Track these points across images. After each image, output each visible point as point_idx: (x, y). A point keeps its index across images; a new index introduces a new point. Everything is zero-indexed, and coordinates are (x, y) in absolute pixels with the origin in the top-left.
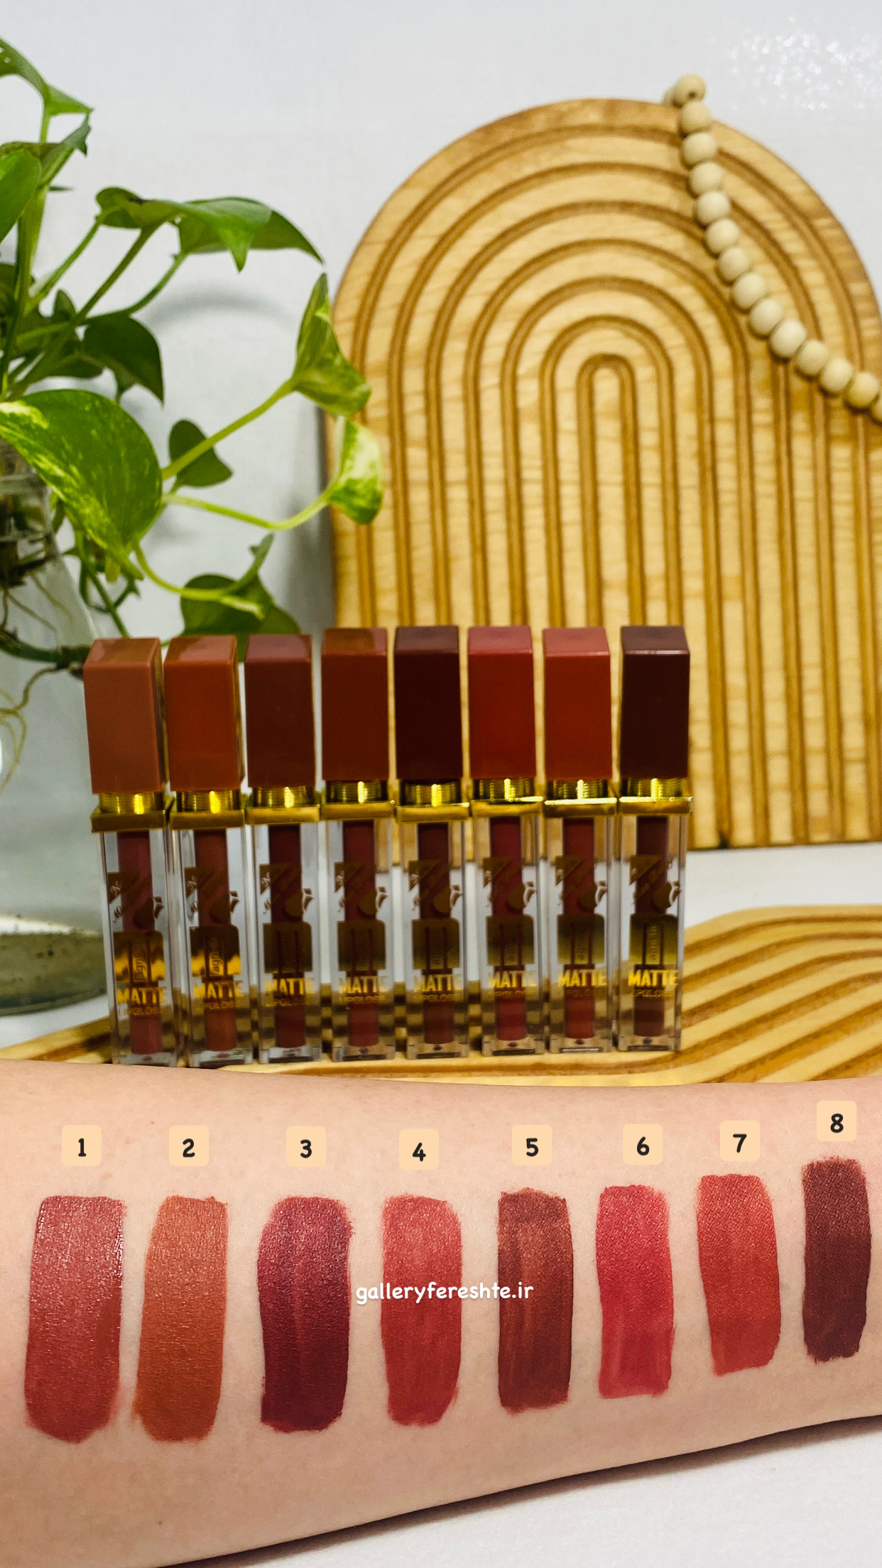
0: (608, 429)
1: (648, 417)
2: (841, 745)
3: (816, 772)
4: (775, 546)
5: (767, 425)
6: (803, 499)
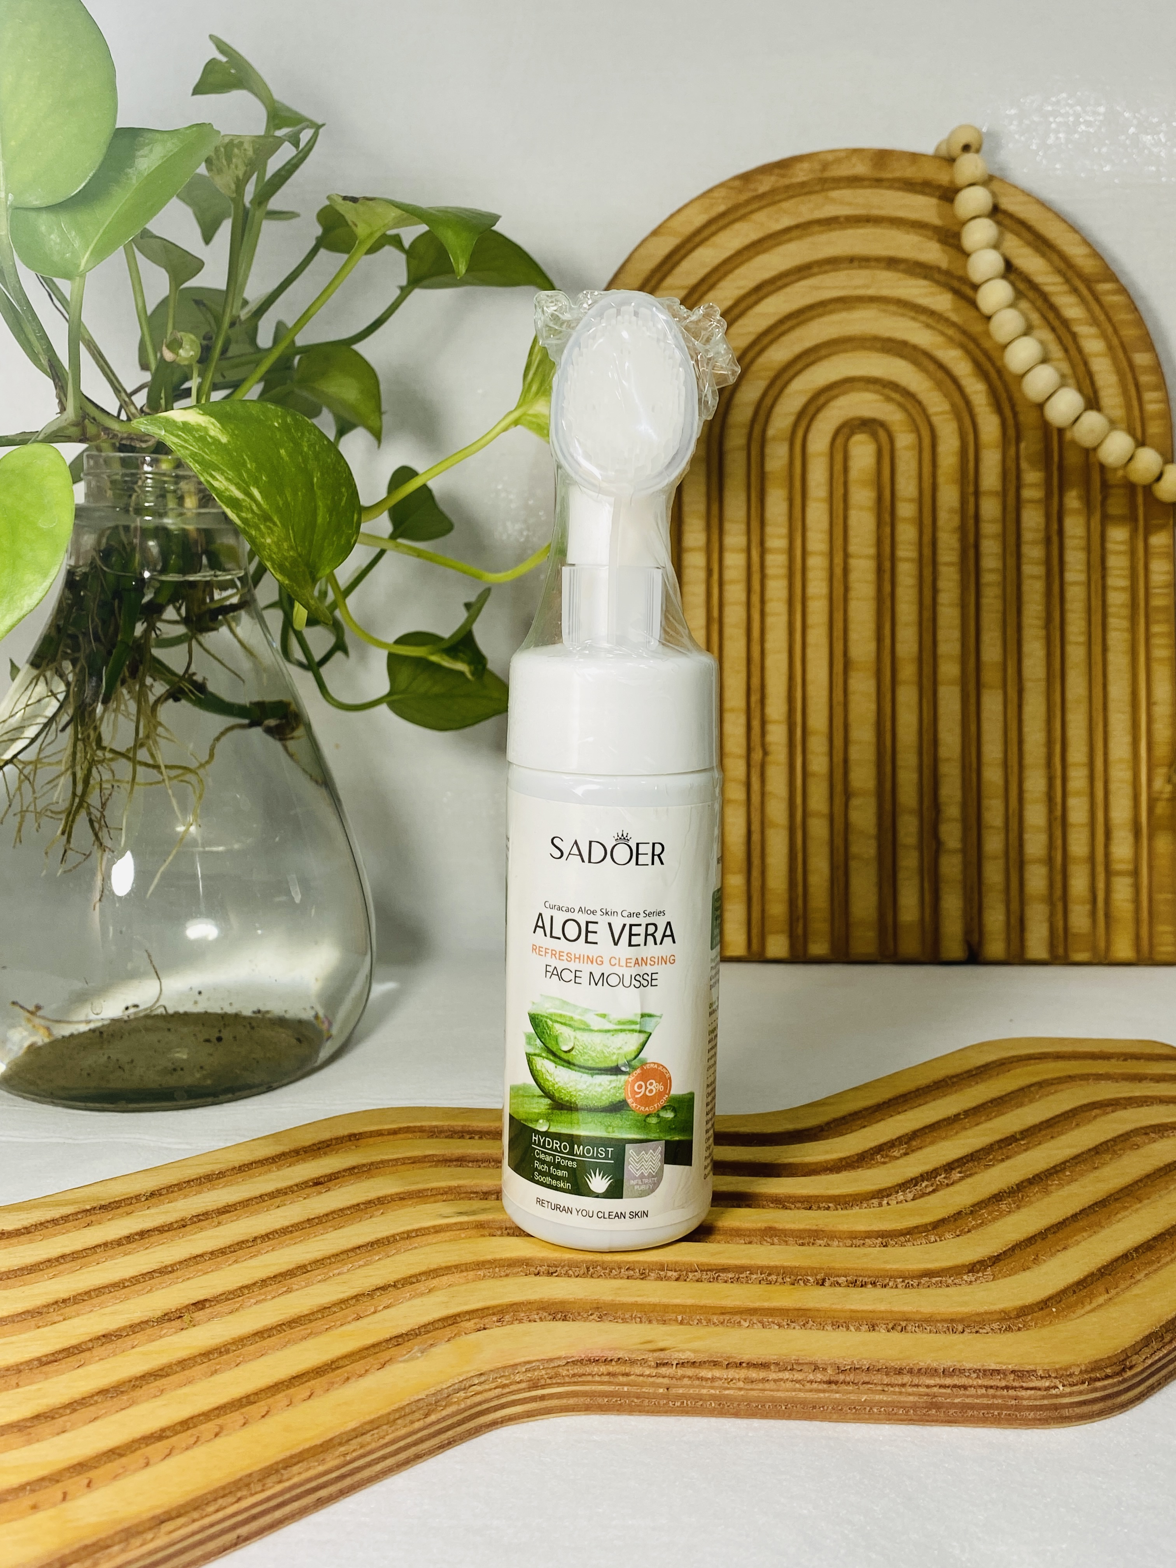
0: (862, 498)
1: (907, 487)
2: (1107, 855)
3: (1079, 884)
4: (1043, 633)
5: (1038, 501)
6: (1075, 583)
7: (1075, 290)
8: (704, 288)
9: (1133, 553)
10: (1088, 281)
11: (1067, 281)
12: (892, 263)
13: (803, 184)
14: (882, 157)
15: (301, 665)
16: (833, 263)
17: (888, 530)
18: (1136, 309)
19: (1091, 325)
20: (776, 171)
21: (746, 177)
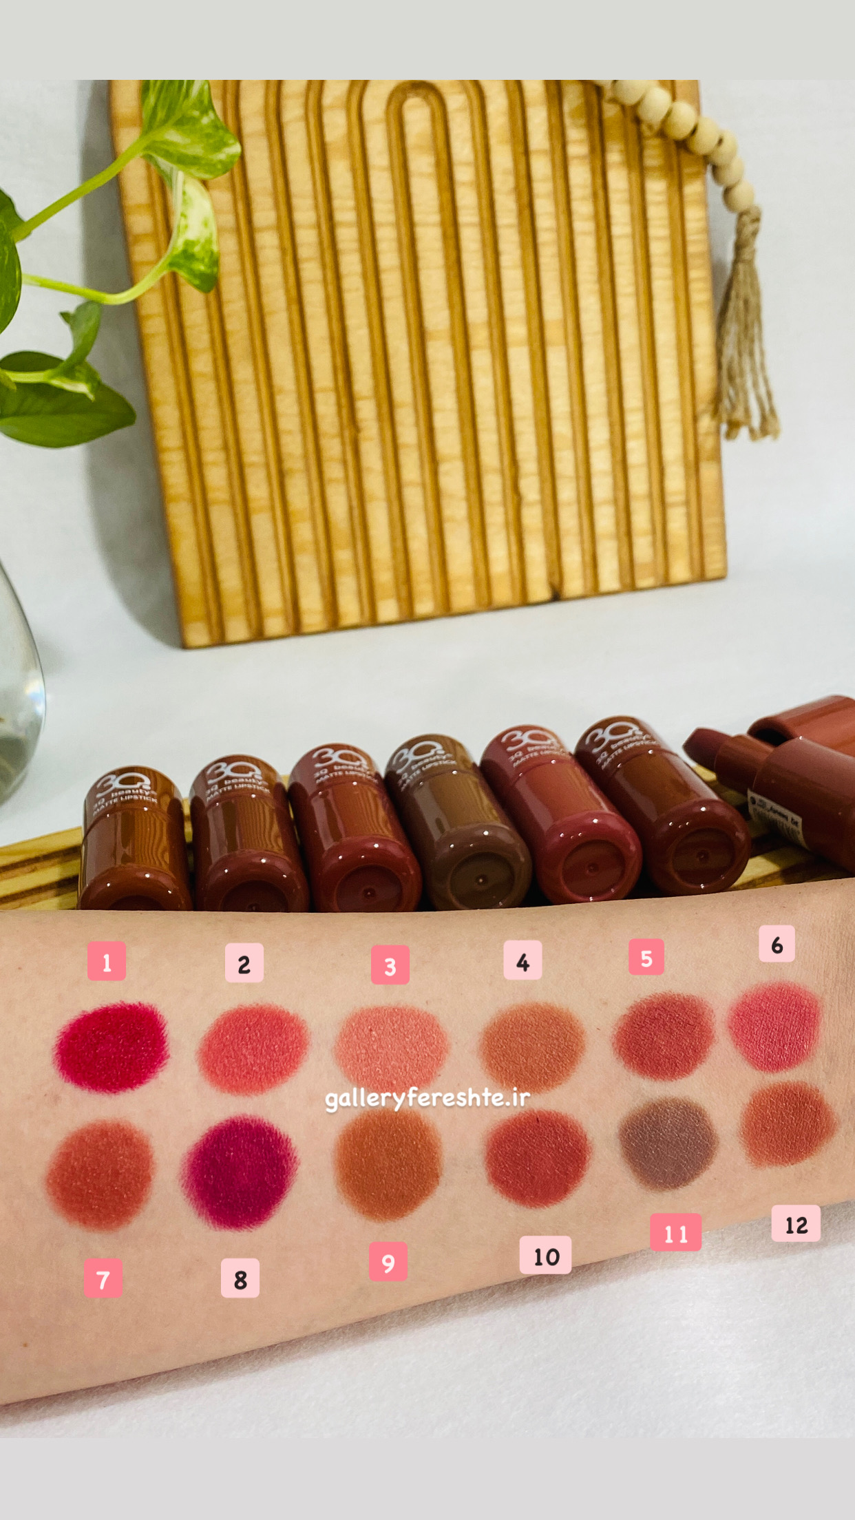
0: (422, 164)
1: (463, 150)
2: (662, 489)
3: (640, 518)
4: (596, 287)
5: (583, 157)
6: (620, 237)
9: (670, 203)
17: (449, 195)
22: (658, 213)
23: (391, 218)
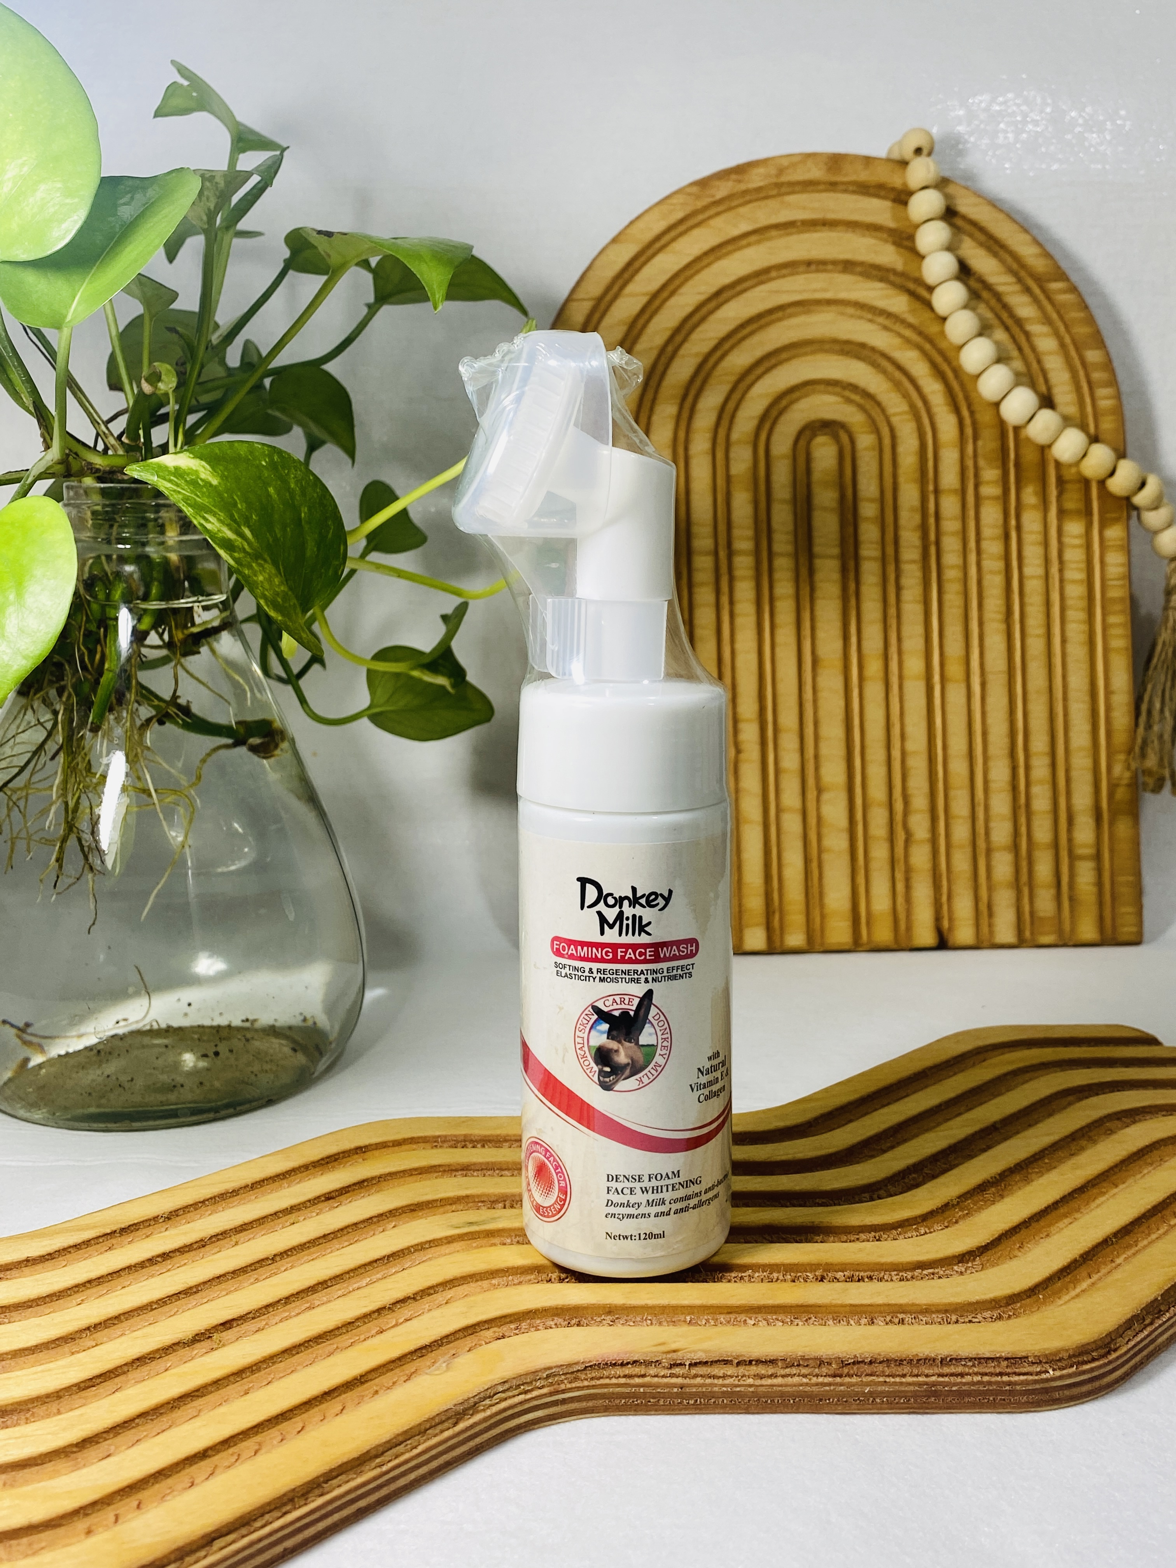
0: (826, 499)
1: (869, 487)
2: (1070, 840)
3: (1044, 869)
4: (1003, 627)
5: (996, 498)
6: (1033, 577)
7: (1028, 290)
8: (665, 294)
9: (1088, 547)
10: (1039, 280)
11: (1020, 280)
12: (848, 266)
13: (759, 189)
14: (836, 161)
15: (280, 679)
16: (790, 267)
17: (851, 530)
18: (1086, 307)
19: (1043, 324)
20: (734, 177)
21: (703, 183)
22: (1074, 556)
23: (790, 548)
